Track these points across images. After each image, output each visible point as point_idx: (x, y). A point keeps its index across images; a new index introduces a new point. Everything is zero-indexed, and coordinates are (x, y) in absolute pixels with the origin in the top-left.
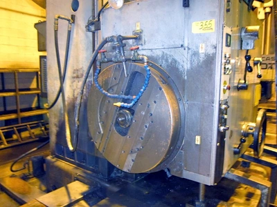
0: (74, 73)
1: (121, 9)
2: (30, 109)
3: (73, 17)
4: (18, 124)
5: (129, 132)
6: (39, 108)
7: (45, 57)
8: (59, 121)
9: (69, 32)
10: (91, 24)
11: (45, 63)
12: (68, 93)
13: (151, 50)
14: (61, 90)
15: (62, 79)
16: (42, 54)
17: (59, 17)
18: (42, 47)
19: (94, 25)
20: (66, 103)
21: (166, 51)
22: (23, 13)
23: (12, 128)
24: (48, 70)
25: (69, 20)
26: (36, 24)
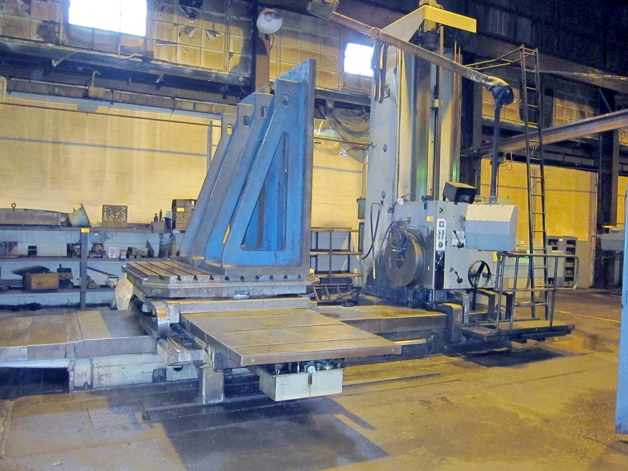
0: (381, 236)
1: (403, 205)
2: (340, 272)
3: (382, 202)
4: (329, 283)
5: (402, 266)
6: (348, 271)
7: (363, 224)
8: (369, 268)
9: (379, 211)
10: (390, 209)
11: (363, 228)
12: (377, 248)
13: (414, 227)
14: (372, 246)
15: (373, 240)
16: (360, 221)
17: (374, 203)
18: (361, 216)
19: (392, 210)
20: (375, 255)
21: (420, 228)
22: (340, 170)
23: (324, 286)
24: (365, 233)
25: (379, 204)
26: (358, 199)
